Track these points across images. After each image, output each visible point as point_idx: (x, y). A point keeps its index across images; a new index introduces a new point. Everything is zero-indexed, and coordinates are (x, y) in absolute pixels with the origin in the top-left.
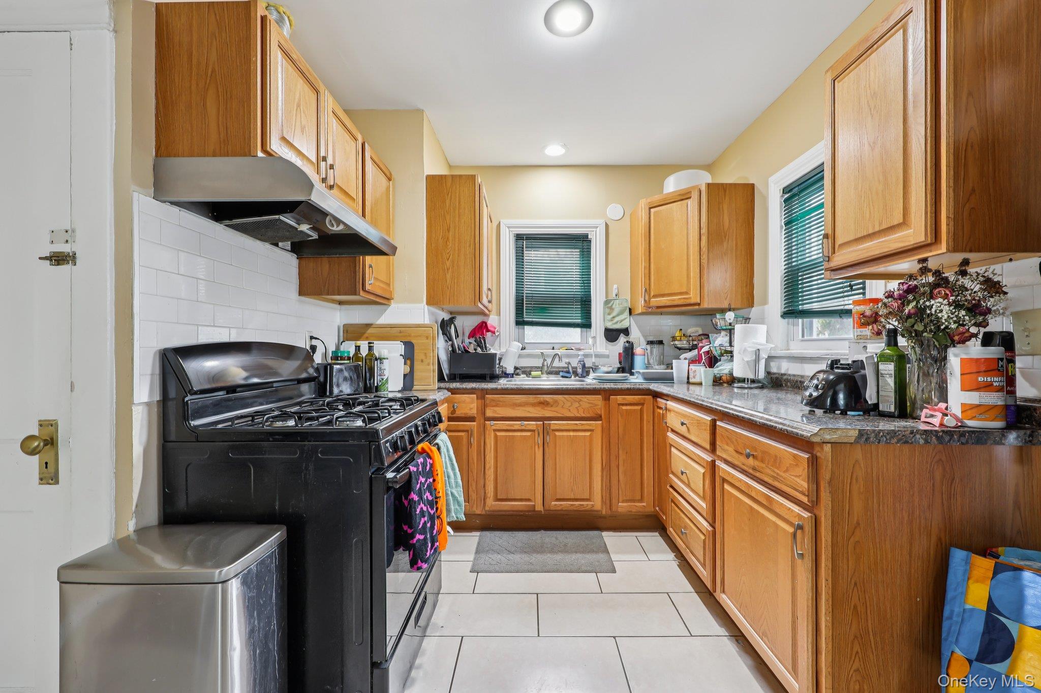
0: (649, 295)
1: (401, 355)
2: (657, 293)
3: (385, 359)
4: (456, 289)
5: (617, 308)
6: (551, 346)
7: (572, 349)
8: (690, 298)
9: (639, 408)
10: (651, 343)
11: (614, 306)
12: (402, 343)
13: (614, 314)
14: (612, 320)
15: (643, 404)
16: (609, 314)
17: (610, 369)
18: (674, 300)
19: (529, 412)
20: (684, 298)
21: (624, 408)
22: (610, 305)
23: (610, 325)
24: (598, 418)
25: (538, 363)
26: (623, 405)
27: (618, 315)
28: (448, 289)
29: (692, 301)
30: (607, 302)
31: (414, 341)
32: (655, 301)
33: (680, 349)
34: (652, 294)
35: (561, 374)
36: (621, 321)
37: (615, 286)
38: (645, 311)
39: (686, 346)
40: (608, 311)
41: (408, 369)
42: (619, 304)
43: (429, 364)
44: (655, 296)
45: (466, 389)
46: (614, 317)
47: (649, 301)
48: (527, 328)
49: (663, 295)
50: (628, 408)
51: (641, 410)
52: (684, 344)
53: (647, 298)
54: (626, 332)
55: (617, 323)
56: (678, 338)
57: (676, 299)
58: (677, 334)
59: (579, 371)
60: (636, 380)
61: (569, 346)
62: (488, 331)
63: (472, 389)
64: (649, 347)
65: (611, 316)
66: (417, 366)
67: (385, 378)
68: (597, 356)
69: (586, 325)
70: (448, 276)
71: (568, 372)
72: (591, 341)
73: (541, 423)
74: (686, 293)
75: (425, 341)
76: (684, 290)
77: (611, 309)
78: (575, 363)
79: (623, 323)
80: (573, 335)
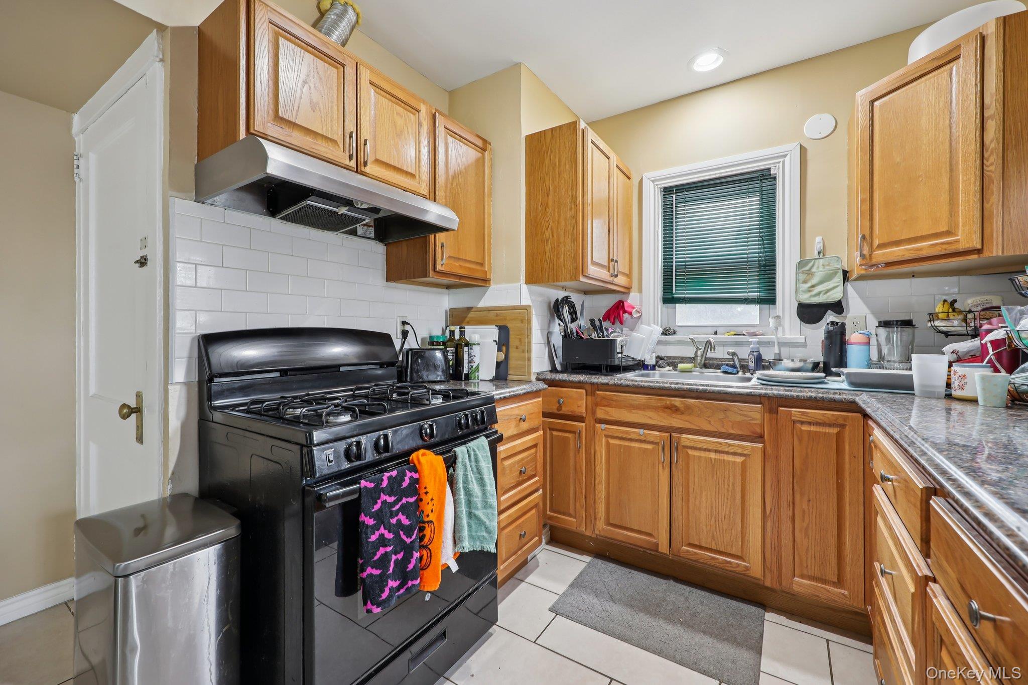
0: (871, 245)
1: (494, 341)
2: (886, 240)
3: (474, 344)
4: (555, 263)
5: (819, 271)
6: (712, 330)
7: (744, 335)
8: (957, 241)
9: (835, 431)
10: (885, 324)
11: (814, 270)
12: (497, 328)
13: (814, 281)
14: (810, 291)
15: (843, 426)
16: (805, 282)
17: (798, 364)
18: (920, 249)
19: (650, 418)
20: (942, 243)
21: (805, 428)
22: (807, 268)
23: (806, 298)
24: (760, 438)
25: (690, 352)
26: (802, 423)
27: (821, 282)
28: (547, 262)
29: (962, 246)
30: (801, 265)
31: (509, 325)
32: (881, 255)
33: (947, 334)
34: (876, 243)
35: (724, 368)
36: (828, 291)
37: (819, 239)
38: (863, 272)
39: (959, 329)
40: (802, 277)
41: (502, 356)
42: (823, 266)
43: (523, 352)
44: (882, 246)
45: (572, 382)
46: (813, 286)
47: (870, 255)
48: (679, 307)
49: (897, 243)
50: (813, 428)
51: (838, 435)
52: (955, 324)
53: (866, 251)
54: (838, 307)
55: (819, 294)
56: (941, 316)
57: (925, 247)
58: (939, 308)
59: (752, 365)
60: (837, 385)
61: (739, 330)
62: (625, 312)
63: (580, 382)
64: (882, 332)
65: (809, 285)
66: (513, 353)
67: (475, 365)
68: (781, 344)
69: (769, 299)
70: (548, 248)
71: (734, 366)
72: (771, 321)
73: (668, 435)
74: (948, 233)
75: (519, 325)
76: (944, 228)
77: (810, 273)
78: (744, 353)
79: (828, 294)
80: (749, 315)
